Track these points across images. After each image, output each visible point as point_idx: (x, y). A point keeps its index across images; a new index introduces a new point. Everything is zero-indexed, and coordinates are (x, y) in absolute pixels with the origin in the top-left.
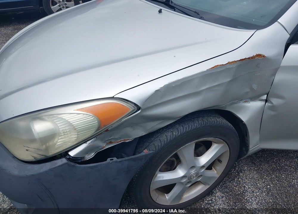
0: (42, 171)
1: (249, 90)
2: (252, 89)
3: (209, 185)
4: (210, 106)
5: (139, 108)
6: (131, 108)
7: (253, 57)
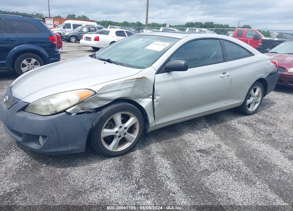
0: (55, 117)
1: (143, 93)
2: (145, 92)
3: (131, 142)
4: (123, 96)
5: (96, 93)
6: (93, 93)
7: (141, 78)
